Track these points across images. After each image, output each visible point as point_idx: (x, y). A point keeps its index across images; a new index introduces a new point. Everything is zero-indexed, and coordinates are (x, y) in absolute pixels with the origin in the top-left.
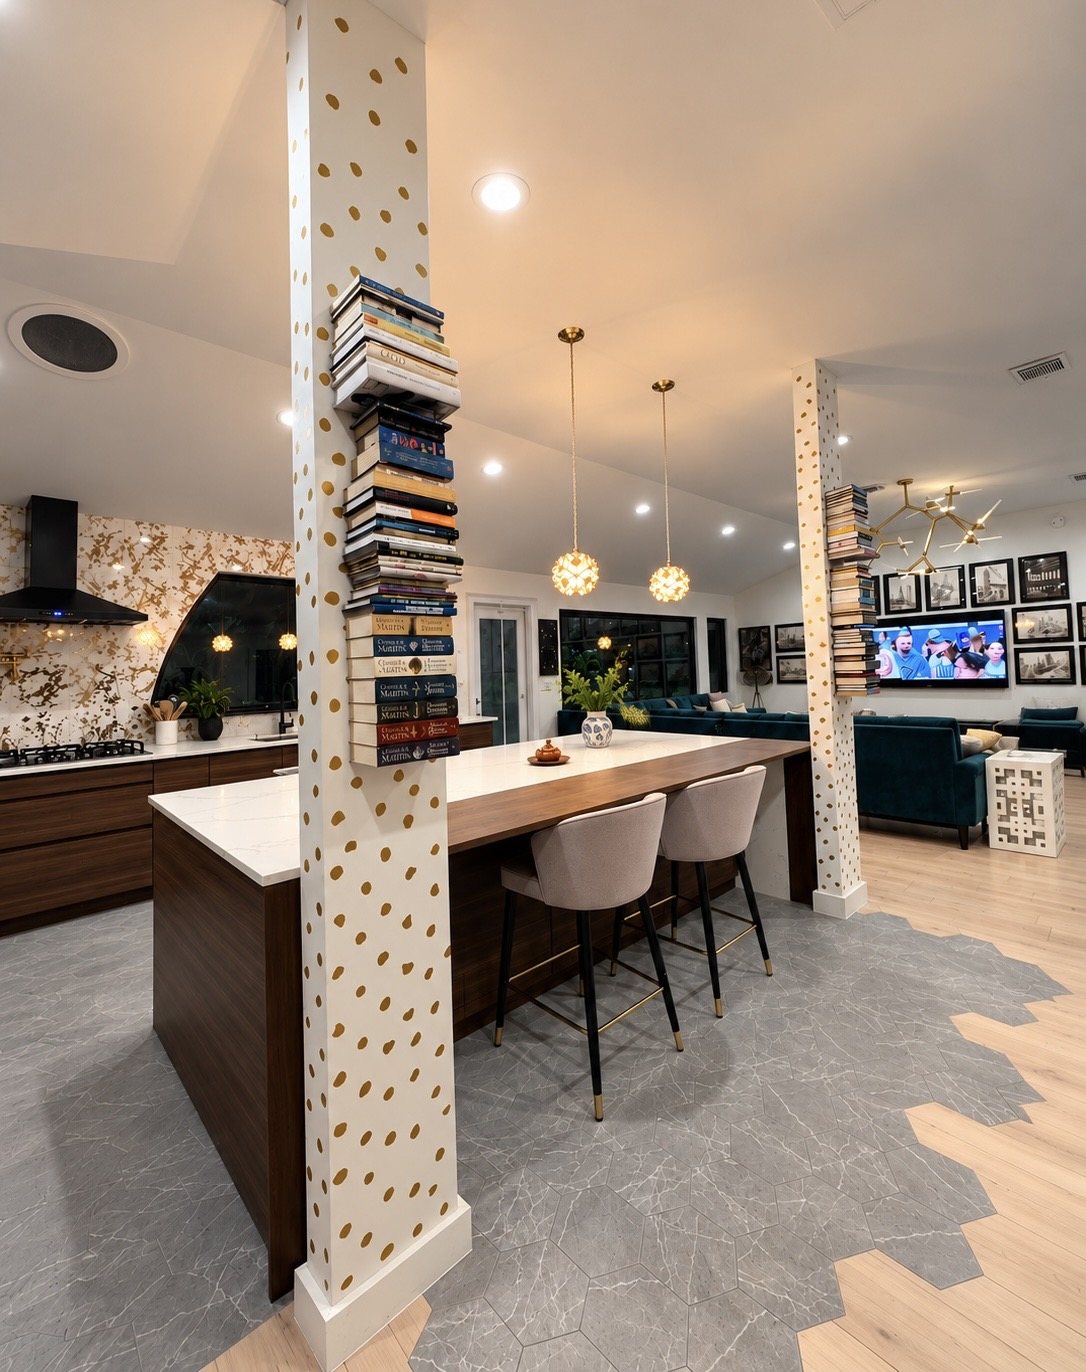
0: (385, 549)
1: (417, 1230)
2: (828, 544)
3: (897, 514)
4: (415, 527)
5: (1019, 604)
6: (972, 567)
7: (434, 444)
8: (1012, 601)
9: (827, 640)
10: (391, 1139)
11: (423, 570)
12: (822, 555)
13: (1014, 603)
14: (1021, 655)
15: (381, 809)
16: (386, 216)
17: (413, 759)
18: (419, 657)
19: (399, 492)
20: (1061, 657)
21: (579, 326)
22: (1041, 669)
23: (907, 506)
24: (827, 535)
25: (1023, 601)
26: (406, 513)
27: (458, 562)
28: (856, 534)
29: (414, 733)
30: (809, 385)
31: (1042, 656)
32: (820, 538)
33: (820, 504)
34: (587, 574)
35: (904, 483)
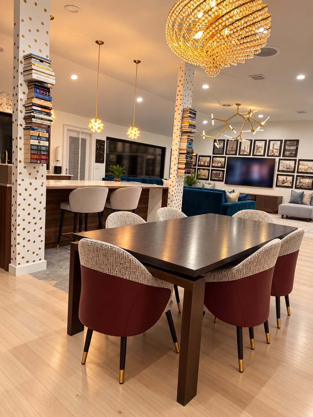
0: (34, 117)
1: (34, 261)
2: (181, 126)
3: (233, 117)
4: (41, 112)
5: (281, 158)
6: (270, 141)
7: (47, 92)
8: (280, 156)
9: (177, 157)
10: (29, 241)
11: (43, 122)
12: (179, 130)
13: (280, 157)
14: (279, 177)
15: (30, 174)
16: (38, 31)
17: (37, 163)
18: (40, 141)
19: (39, 105)
20: (290, 179)
21: (103, 41)
22: (283, 182)
23: (238, 114)
24: (182, 123)
25: (283, 157)
26: (40, 109)
27: (51, 121)
28: (188, 124)
29: (38, 157)
30: (183, 71)
31: (284, 177)
32: (179, 124)
33: (181, 113)
34: (99, 126)
35: (238, 105)
